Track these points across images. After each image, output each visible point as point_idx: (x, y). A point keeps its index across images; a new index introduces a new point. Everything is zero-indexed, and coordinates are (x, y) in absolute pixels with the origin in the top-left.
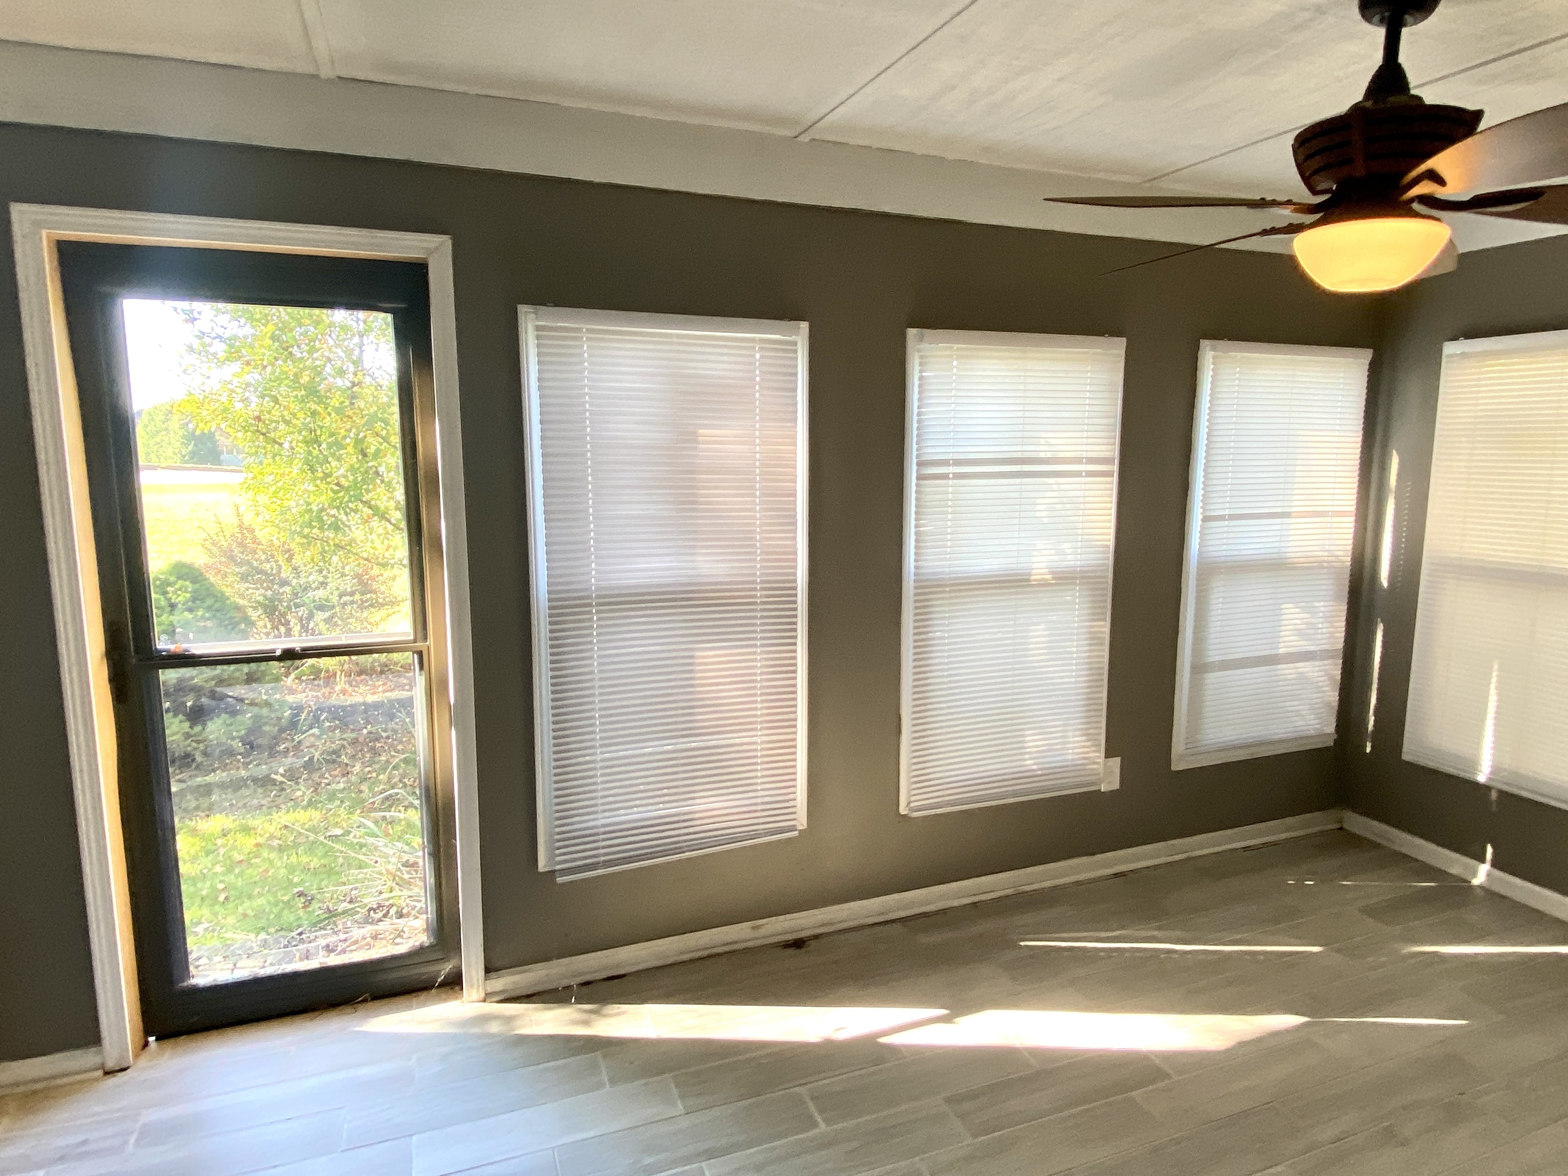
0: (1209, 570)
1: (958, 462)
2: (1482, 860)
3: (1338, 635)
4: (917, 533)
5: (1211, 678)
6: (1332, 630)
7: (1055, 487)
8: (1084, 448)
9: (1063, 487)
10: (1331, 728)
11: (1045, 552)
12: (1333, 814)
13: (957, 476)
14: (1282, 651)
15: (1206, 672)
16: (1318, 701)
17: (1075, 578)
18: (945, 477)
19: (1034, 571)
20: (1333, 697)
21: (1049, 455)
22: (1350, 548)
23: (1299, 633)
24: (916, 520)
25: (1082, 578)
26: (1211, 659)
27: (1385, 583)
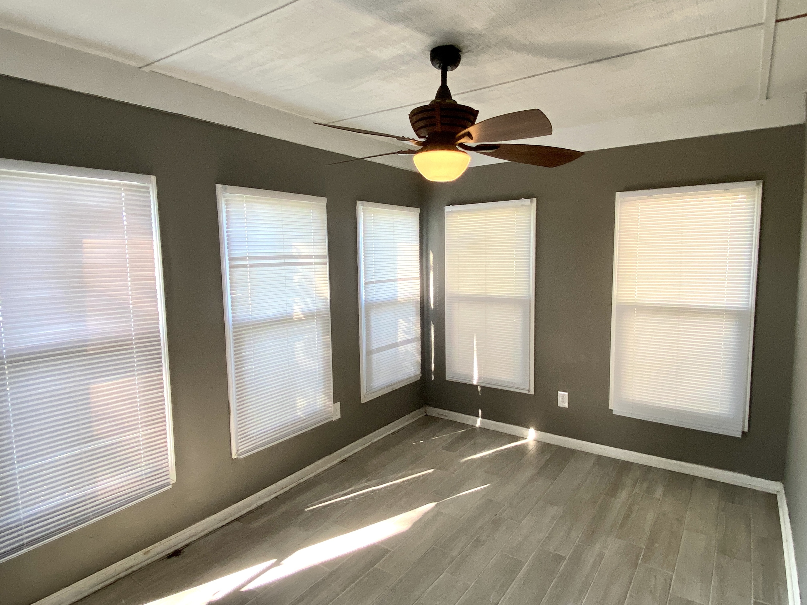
0: (369, 307)
1: (251, 258)
2: (478, 417)
3: (418, 331)
4: (231, 298)
5: (375, 357)
6: (416, 329)
7: (301, 270)
8: (312, 251)
9: (305, 270)
10: (419, 372)
11: (299, 304)
12: (423, 409)
13: (251, 266)
14: (399, 340)
15: (371, 354)
16: (414, 360)
17: (314, 316)
18: (245, 266)
19: (294, 314)
20: (418, 358)
21: (297, 254)
22: (419, 293)
23: (405, 332)
24: (231, 290)
25: (317, 315)
26: (373, 348)
27: (432, 306)
